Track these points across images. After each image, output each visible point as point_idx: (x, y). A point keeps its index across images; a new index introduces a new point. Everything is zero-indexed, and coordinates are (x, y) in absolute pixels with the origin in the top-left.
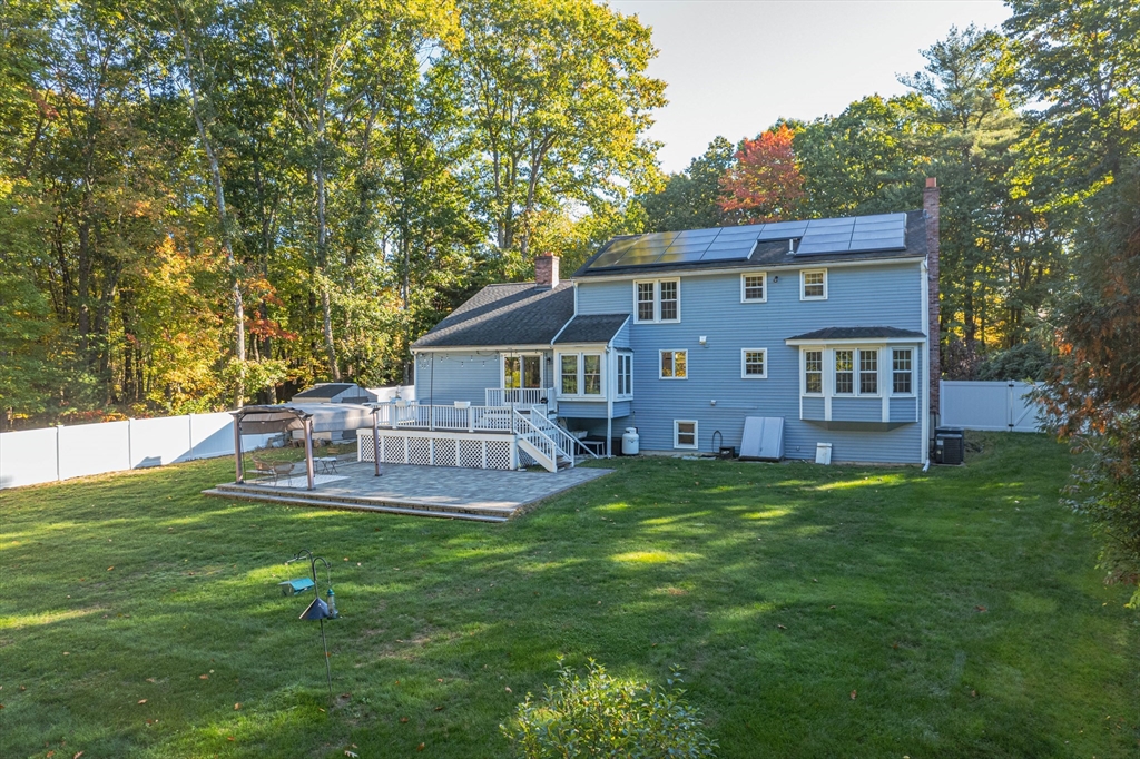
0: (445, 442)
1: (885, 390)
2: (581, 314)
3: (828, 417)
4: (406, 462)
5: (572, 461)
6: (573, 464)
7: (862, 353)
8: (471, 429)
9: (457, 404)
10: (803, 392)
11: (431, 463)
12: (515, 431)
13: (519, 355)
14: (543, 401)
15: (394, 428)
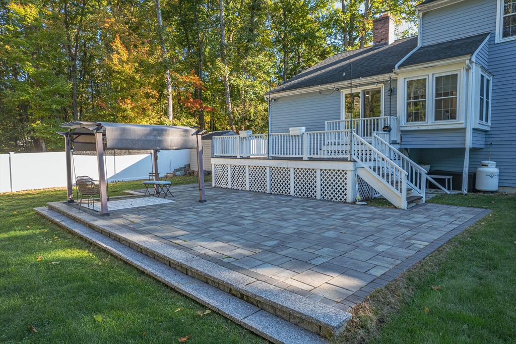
0: (280, 170)
2: (425, 45)
4: (247, 189)
5: (423, 195)
6: (424, 199)
8: (305, 158)
9: (293, 131)
11: (268, 191)
12: (354, 157)
13: (359, 90)
14: (386, 129)
15: (238, 157)
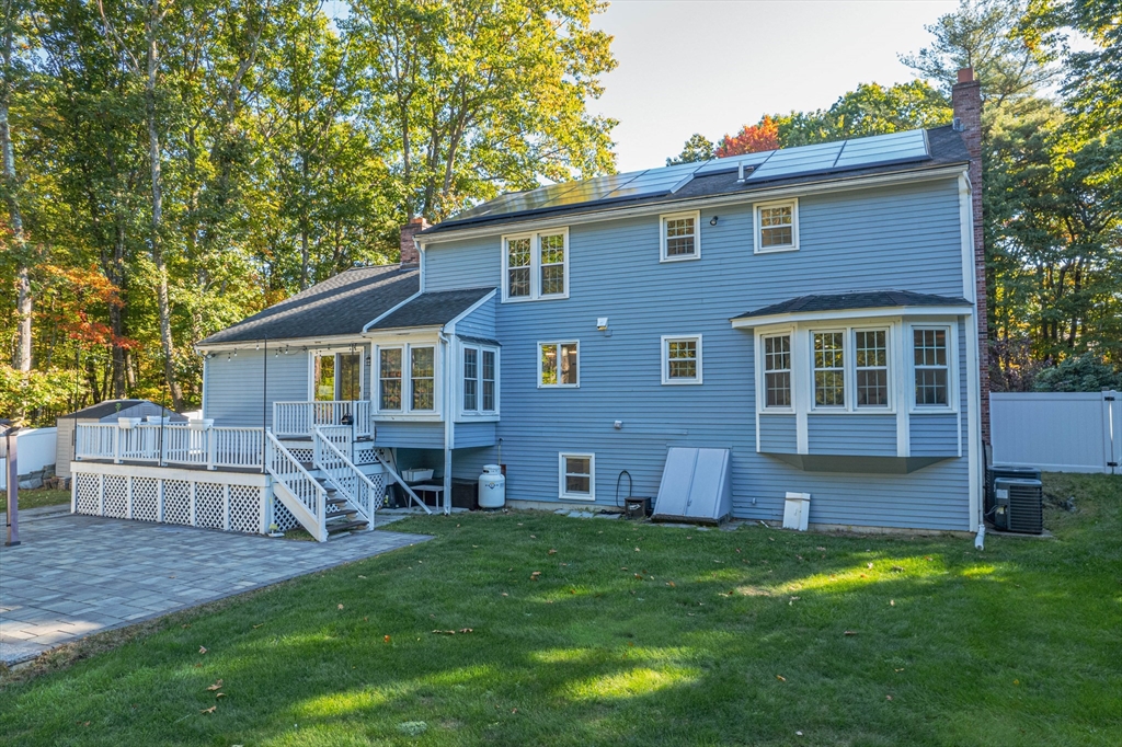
0: (177, 484)
1: (901, 399)
2: (430, 290)
3: (803, 447)
4: (129, 516)
5: (372, 519)
6: (370, 526)
7: (860, 336)
8: (211, 466)
10: (761, 407)
11: (159, 520)
12: (268, 468)
13: (333, 352)
14: (346, 421)
15: (117, 461)
